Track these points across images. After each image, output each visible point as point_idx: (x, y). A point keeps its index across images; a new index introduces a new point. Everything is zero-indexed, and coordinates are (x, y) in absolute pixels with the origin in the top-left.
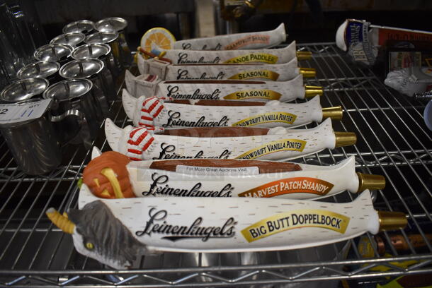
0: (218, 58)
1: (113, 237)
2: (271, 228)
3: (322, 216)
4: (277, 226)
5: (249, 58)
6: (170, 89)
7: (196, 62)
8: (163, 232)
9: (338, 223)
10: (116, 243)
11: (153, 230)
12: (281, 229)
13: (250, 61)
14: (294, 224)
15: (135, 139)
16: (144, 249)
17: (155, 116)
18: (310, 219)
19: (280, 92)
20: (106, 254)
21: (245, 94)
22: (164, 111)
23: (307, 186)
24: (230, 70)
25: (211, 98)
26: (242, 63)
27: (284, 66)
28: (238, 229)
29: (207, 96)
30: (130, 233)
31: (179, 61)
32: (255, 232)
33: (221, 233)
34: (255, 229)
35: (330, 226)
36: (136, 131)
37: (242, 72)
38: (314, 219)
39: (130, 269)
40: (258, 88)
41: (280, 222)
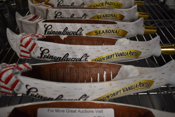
0: (83, 3)
5: (104, 4)
6: (46, 27)
7: (69, 6)
13: (105, 6)
19: (127, 30)
21: (101, 32)
22: (37, 47)
24: (91, 13)
25: (76, 34)
26: (100, 7)
27: (129, 10)
29: (73, 33)
31: (58, 5)
37: (99, 14)
40: (111, 27)
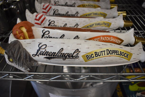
1: (22, 57)
2: (97, 55)
3: (120, 52)
4: (99, 55)
6: (55, 2)
8: (44, 55)
9: (127, 55)
10: (23, 59)
11: (40, 54)
12: (101, 56)
14: (107, 54)
15: (38, 18)
16: (36, 63)
17: (48, 11)
18: (115, 53)
20: (19, 64)
21: (86, 5)
22: (52, 9)
23: (112, 40)
25: (72, 6)
28: (80, 55)
29: (70, 5)
30: (30, 55)
32: (88, 57)
33: (72, 56)
34: (89, 55)
35: (124, 57)
36: (38, 15)
38: (117, 53)
39: (30, 72)
41: (101, 53)
